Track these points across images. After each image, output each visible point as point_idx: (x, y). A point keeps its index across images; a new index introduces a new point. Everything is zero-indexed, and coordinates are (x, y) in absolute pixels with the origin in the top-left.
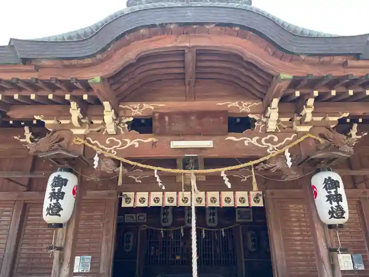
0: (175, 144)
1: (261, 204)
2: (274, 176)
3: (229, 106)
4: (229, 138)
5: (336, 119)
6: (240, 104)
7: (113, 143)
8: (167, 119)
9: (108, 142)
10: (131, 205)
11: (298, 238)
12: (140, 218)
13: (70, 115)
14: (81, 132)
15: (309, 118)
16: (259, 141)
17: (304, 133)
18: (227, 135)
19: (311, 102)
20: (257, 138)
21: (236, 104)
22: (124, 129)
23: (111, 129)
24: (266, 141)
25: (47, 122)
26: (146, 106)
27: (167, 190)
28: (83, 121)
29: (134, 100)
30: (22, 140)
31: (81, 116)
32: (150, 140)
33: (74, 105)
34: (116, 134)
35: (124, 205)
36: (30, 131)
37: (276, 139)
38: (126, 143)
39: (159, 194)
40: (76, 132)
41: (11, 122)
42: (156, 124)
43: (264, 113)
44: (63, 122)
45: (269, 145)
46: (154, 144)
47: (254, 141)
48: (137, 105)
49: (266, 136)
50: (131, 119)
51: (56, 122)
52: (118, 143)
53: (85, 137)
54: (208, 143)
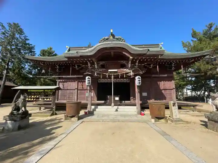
1: (129, 82)
2: (129, 77)
3: (121, 62)
4: (121, 69)
6: (123, 61)
8: (108, 65)
10: (100, 82)
13: (88, 65)
14: (90, 68)
15: (137, 65)
16: (127, 70)
17: (136, 68)
19: (137, 62)
22: (99, 67)
26: (103, 62)
27: (108, 79)
28: (91, 66)
29: (101, 61)
32: (104, 69)
33: (89, 63)
34: (97, 68)
35: (99, 82)
38: (99, 70)
39: (106, 80)
41: (74, 62)
42: (105, 66)
43: (128, 63)
44: (86, 66)
50: (100, 65)
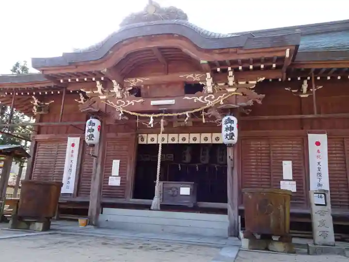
0: (153, 103)
3: (187, 77)
4: (186, 98)
5: (255, 82)
6: (194, 76)
7: (120, 103)
8: (148, 87)
9: (118, 103)
10: (145, 142)
11: (254, 164)
12: (169, 157)
13: (97, 88)
14: (104, 97)
16: (203, 99)
18: (184, 96)
19: (231, 74)
20: (202, 97)
21: (191, 76)
22: (127, 94)
23: (119, 95)
24: (207, 99)
25: (87, 92)
26: (138, 80)
28: (105, 91)
30: (79, 102)
31: (103, 89)
32: (140, 101)
33: (98, 83)
34: (122, 98)
35: (140, 142)
36: (83, 96)
37: (213, 97)
38: (127, 103)
40: (101, 97)
42: (142, 90)
43: (205, 80)
44: (95, 92)
45: (209, 101)
46: (142, 103)
47: (200, 99)
48: (133, 80)
49: (207, 96)
50: (131, 88)
51: (92, 92)
52: (123, 103)
53: (106, 100)
54: (171, 102)
